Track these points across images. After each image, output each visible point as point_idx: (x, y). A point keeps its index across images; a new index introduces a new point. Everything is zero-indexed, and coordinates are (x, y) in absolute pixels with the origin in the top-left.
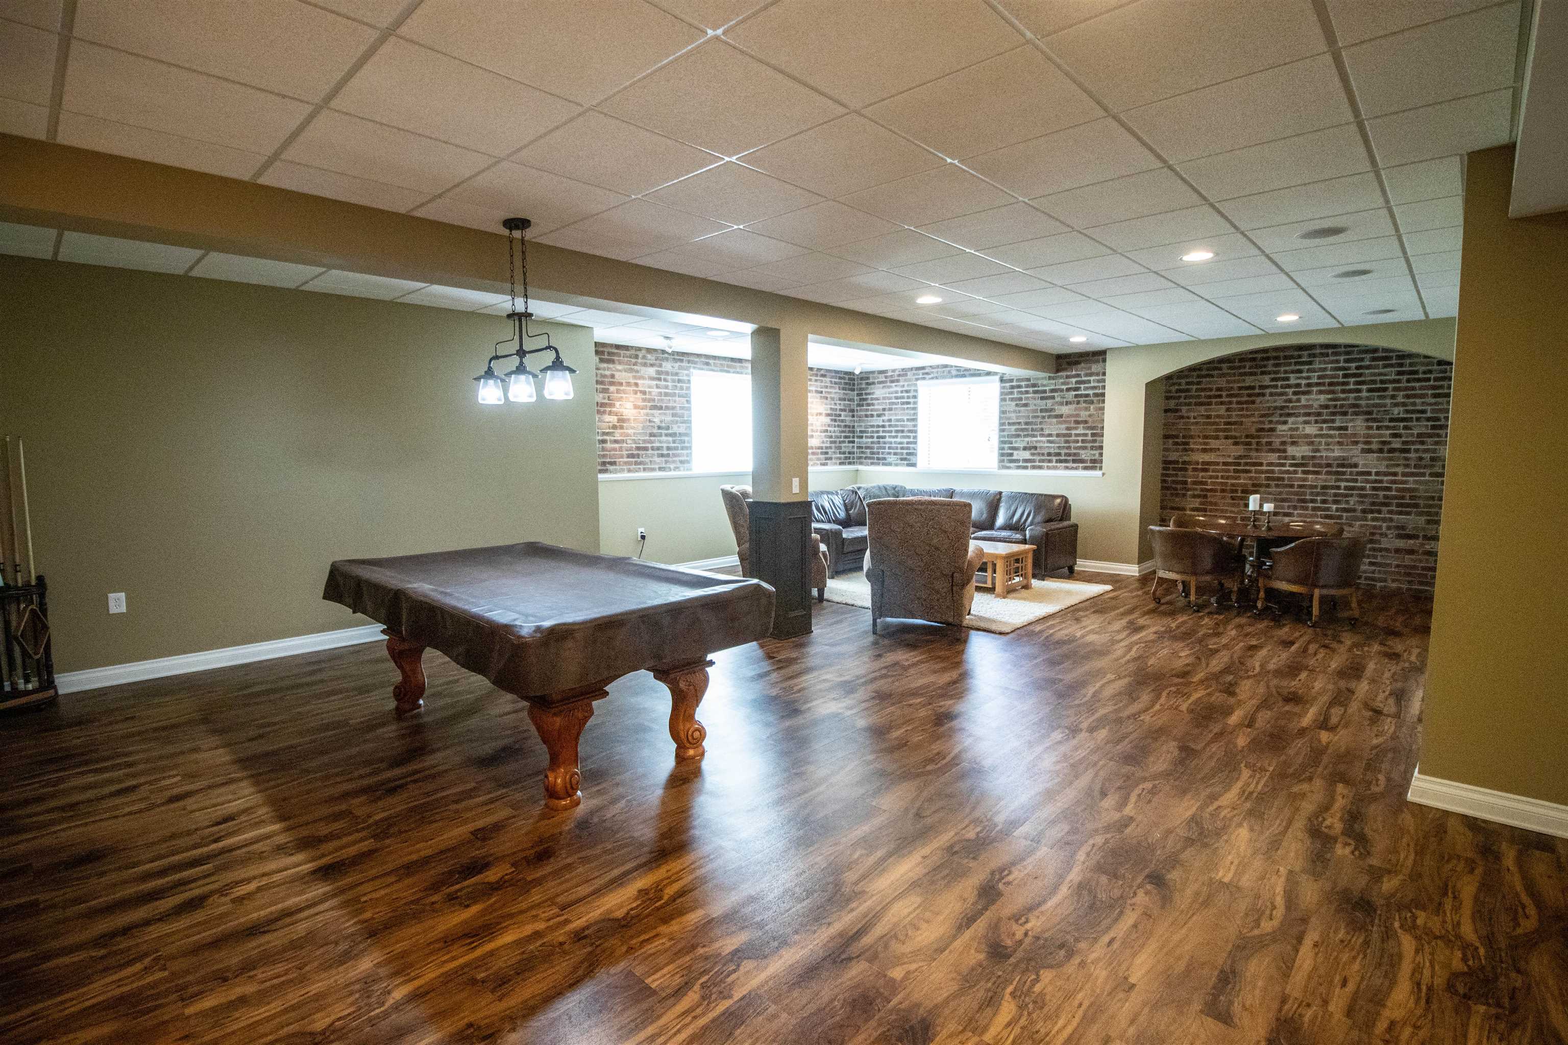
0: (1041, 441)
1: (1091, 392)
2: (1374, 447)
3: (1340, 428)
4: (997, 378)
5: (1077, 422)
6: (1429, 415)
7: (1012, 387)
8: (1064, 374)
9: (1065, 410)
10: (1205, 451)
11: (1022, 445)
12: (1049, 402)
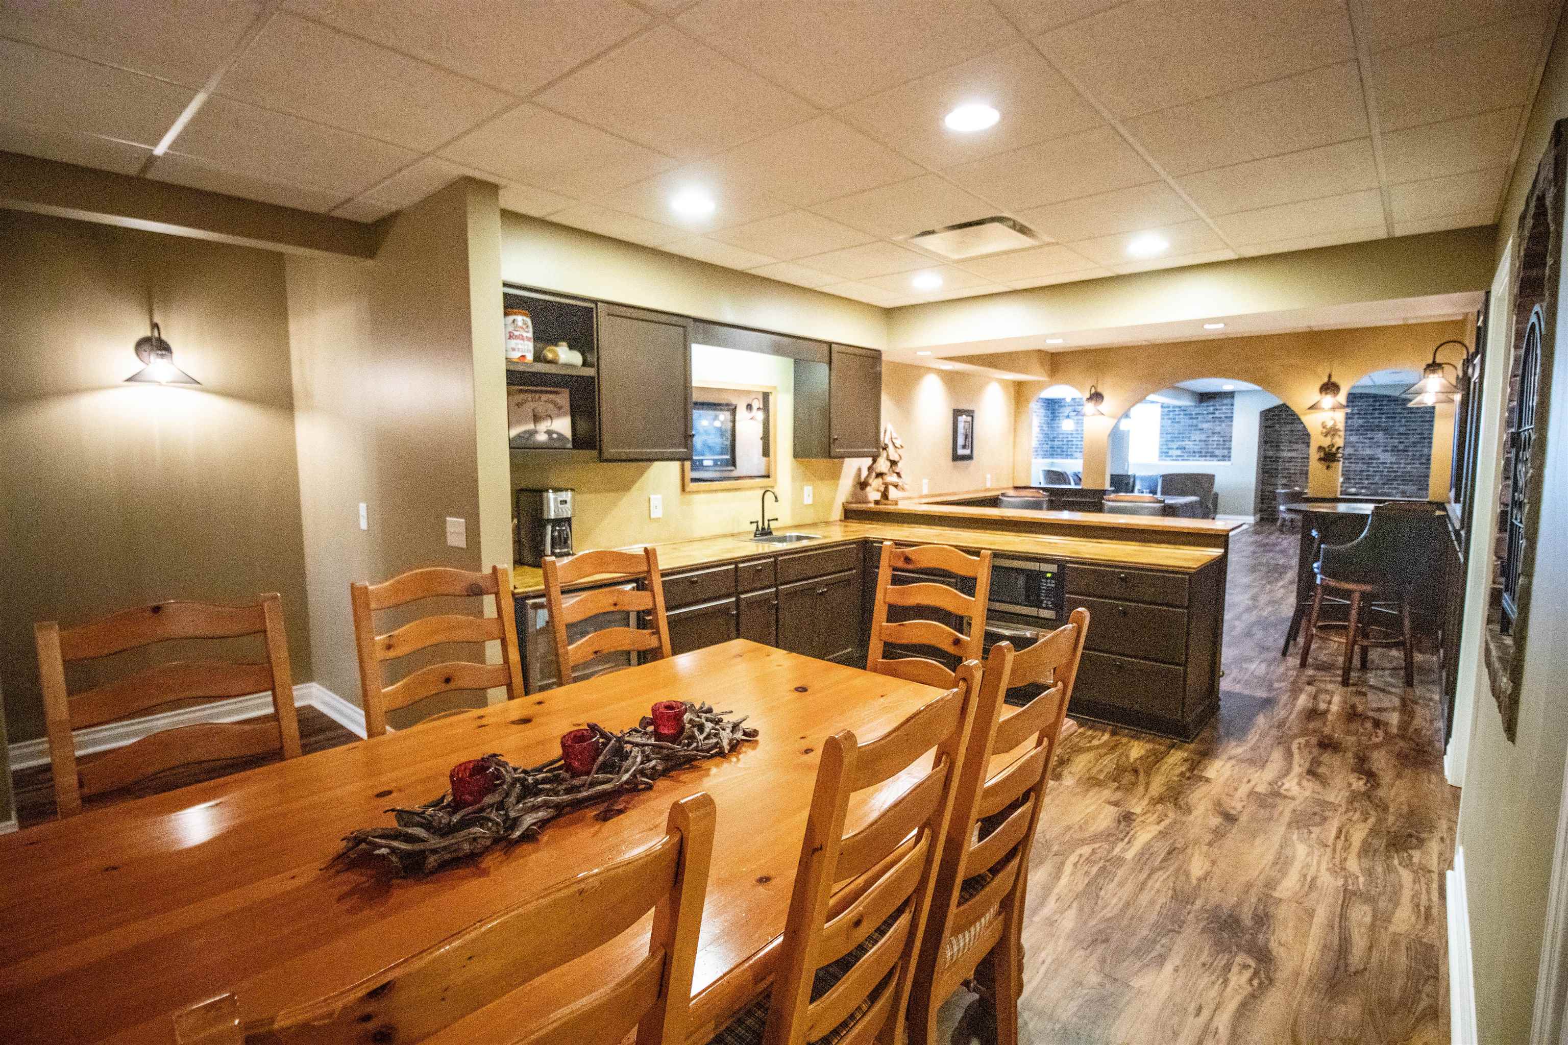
0: (1189, 444)
1: (1223, 416)
2: (1389, 449)
3: (1370, 439)
4: (1159, 405)
5: (1213, 433)
6: (1418, 431)
7: (1169, 411)
8: (1205, 404)
9: (1205, 426)
10: (1289, 450)
11: (1175, 447)
12: (1195, 421)
